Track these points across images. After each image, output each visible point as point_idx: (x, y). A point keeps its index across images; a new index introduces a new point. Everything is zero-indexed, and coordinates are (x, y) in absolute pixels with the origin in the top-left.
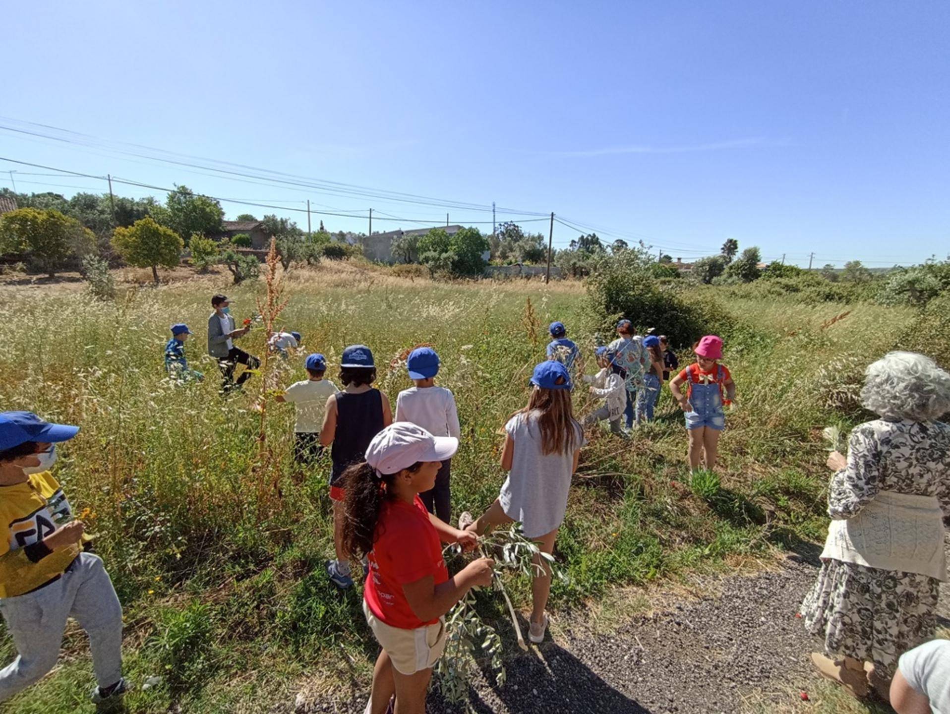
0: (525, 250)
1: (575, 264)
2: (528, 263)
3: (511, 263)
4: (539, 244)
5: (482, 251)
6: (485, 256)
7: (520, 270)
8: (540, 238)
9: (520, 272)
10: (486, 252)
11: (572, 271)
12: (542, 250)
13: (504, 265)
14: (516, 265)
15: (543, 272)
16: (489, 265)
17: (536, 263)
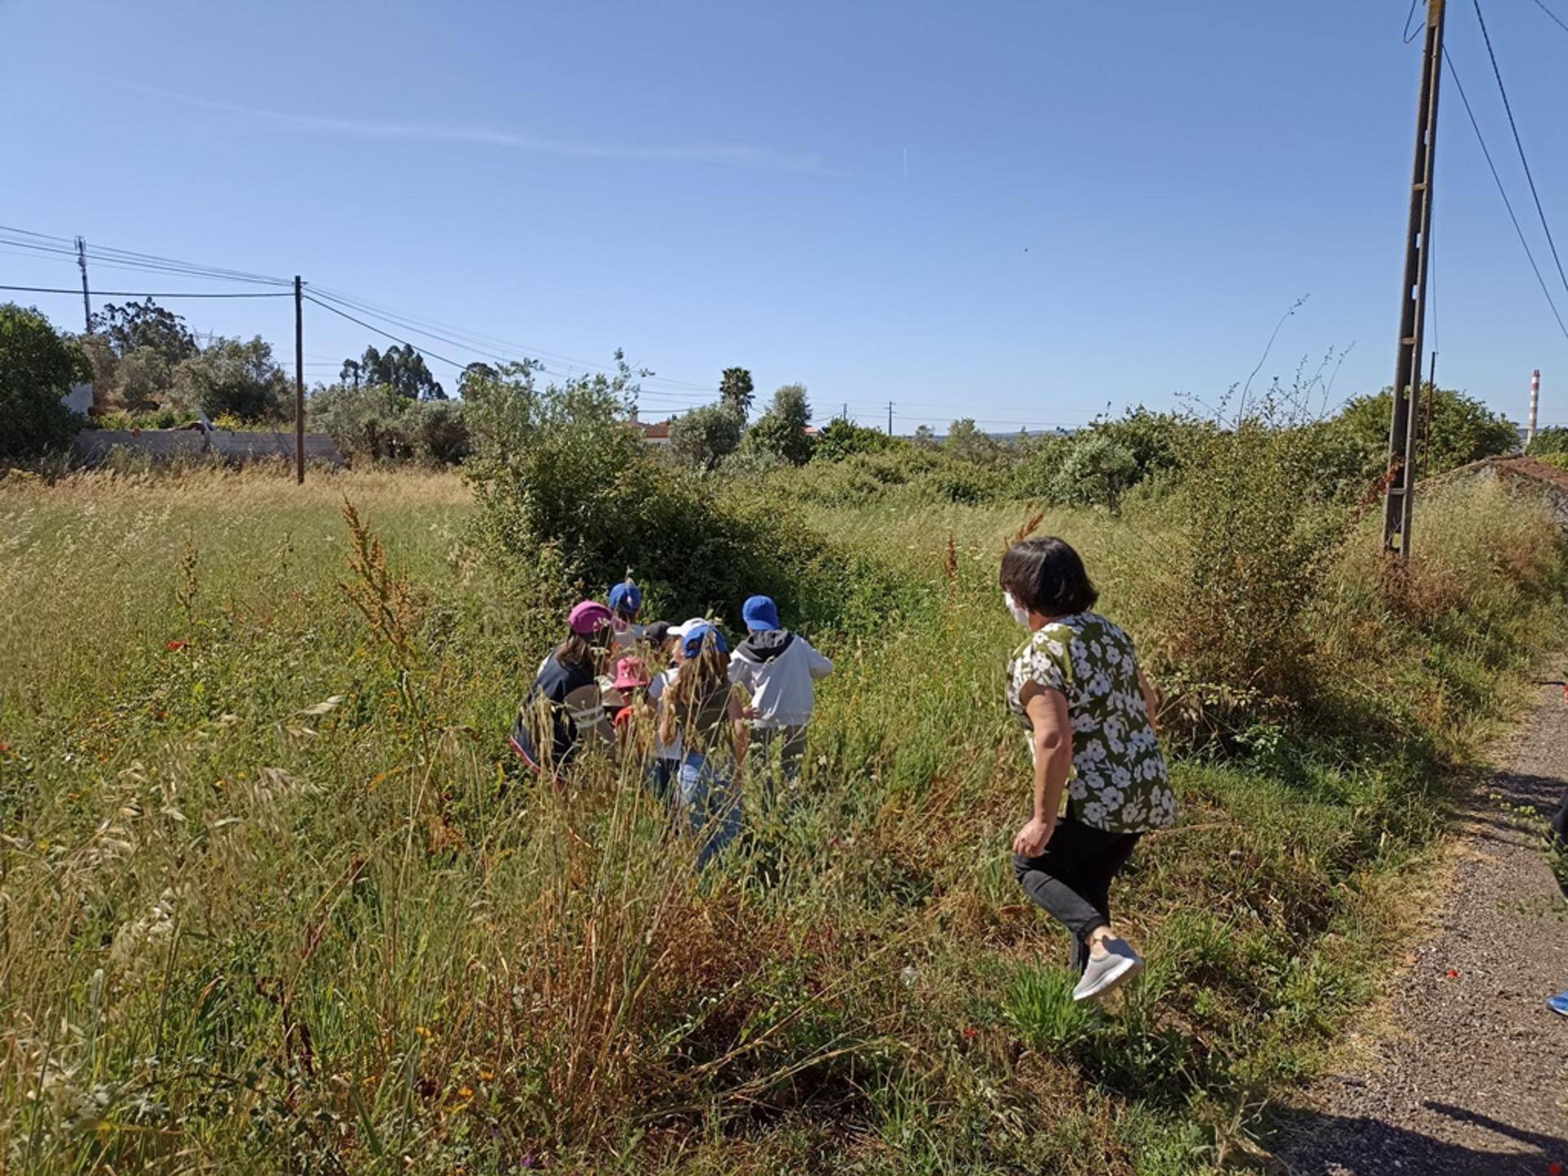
0: (212, 384)
2: (226, 421)
3: (168, 422)
4: (258, 366)
5: (64, 382)
6: (78, 399)
7: (207, 443)
8: (260, 349)
9: (205, 449)
10: (78, 388)
11: (367, 446)
12: (269, 384)
13: (149, 429)
14: (190, 428)
15: (278, 449)
16: (94, 427)
17: (254, 423)
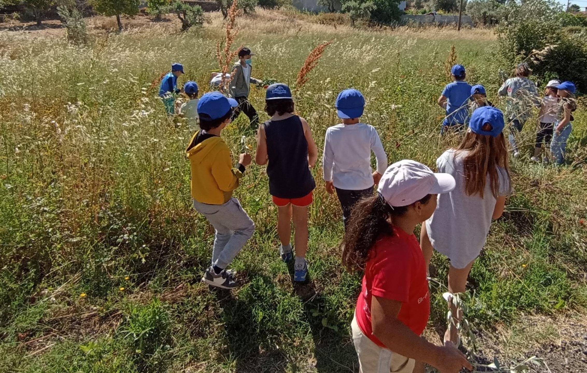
0: (438, 0)
1: (485, 13)
2: (441, 12)
3: (425, 12)
6: (402, 6)
7: (434, 19)
9: (433, 21)
11: (482, 20)
13: (419, 14)
14: (430, 14)
15: (455, 20)
16: (405, 14)
17: (448, 12)
